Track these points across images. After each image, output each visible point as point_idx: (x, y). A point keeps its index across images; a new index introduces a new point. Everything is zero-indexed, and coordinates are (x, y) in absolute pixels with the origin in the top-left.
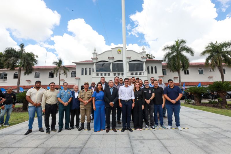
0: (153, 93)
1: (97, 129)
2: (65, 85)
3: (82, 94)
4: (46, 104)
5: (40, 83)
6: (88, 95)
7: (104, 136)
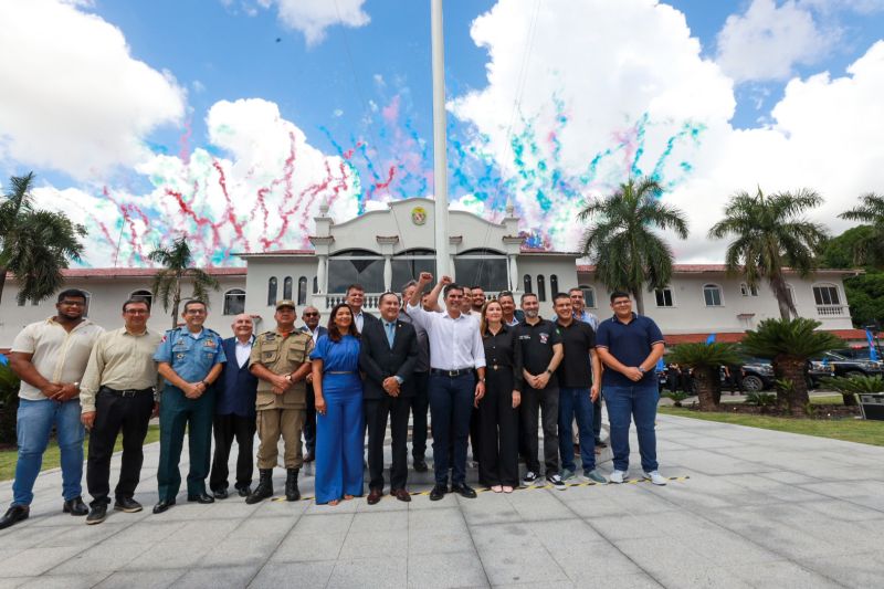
0: (557, 342)
1: (327, 493)
2: (193, 311)
3: (267, 348)
4: (102, 388)
5: (80, 300)
6: (293, 350)
7: (359, 518)
